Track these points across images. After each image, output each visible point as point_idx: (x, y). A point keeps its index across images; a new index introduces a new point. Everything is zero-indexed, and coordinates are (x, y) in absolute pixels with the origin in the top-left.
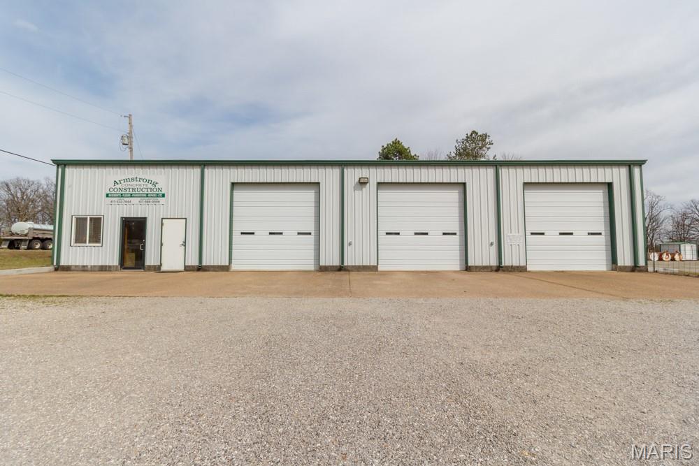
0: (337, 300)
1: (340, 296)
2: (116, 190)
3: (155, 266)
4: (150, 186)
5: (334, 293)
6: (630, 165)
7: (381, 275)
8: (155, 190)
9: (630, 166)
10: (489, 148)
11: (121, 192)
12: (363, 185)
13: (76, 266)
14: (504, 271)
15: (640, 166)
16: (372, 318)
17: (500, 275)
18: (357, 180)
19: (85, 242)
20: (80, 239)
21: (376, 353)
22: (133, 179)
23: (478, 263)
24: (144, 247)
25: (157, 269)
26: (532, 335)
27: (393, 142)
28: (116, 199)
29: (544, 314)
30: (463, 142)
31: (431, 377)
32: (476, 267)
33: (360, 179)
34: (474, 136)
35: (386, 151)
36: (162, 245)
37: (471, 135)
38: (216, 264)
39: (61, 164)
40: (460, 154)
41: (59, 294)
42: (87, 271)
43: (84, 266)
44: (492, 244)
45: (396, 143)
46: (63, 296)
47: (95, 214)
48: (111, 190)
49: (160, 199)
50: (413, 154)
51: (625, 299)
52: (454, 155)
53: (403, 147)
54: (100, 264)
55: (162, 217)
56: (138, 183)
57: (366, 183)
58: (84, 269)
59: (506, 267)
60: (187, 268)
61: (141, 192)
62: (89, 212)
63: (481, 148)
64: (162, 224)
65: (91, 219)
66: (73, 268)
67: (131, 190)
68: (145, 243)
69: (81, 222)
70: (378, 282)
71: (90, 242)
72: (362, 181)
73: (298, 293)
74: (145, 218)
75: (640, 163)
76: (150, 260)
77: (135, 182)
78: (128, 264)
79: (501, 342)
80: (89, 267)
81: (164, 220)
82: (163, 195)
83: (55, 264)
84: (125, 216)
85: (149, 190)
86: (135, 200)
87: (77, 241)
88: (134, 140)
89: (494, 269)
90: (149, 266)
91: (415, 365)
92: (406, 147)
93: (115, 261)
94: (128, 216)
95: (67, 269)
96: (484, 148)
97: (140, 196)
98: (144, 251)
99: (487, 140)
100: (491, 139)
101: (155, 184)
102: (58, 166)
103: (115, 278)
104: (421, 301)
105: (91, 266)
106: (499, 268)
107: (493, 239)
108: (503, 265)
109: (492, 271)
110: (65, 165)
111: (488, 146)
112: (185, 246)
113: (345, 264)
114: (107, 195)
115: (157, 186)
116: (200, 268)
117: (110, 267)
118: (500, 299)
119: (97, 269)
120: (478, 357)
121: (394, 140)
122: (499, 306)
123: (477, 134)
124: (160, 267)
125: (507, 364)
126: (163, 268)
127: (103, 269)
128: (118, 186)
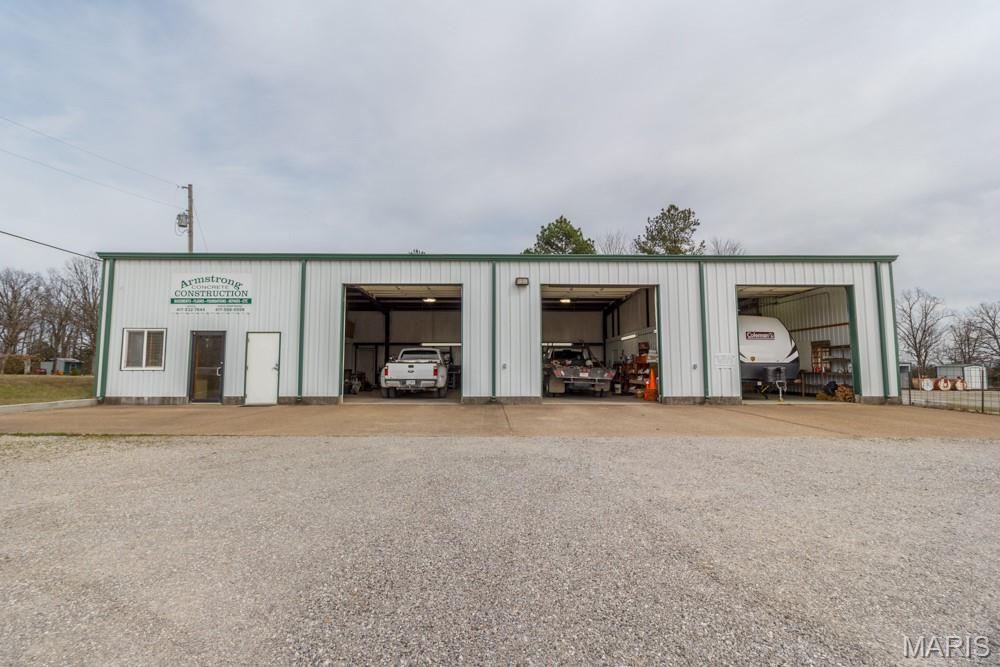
0: (497, 439)
1: (498, 434)
2: (184, 294)
3: (237, 398)
4: (231, 288)
5: (490, 431)
6: (875, 261)
7: (547, 409)
8: (238, 294)
9: (875, 263)
10: (694, 230)
11: (191, 297)
12: (521, 288)
13: (128, 398)
14: (711, 404)
15: (890, 263)
16: (545, 458)
17: (706, 410)
18: (513, 280)
19: (141, 365)
20: (133, 360)
21: (555, 491)
22: (208, 279)
23: (677, 393)
24: (222, 371)
25: (240, 401)
26: (733, 474)
27: (557, 221)
28: (184, 306)
29: (752, 454)
30: (657, 222)
31: (618, 512)
32: (674, 398)
33: (517, 279)
34: (672, 212)
35: (547, 233)
36: (246, 368)
37: (669, 211)
38: (320, 395)
39: (111, 258)
40: (653, 239)
41: (139, 433)
42: (143, 404)
43: (138, 398)
44: (695, 367)
45: (562, 221)
46: (145, 435)
47: (154, 325)
48: (178, 293)
49: (244, 306)
50: (585, 239)
51: (856, 437)
52: (643, 239)
53: (571, 227)
54: (161, 395)
55: (246, 330)
56: (216, 284)
57: (525, 285)
58: (139, 402)
59: (715, 398)
60: (282, 401)
61: (219, 297)
62: (146, 323)
63: (682, 230)
64: (247, 340)
65: (149, 333)
66: (123, 401)
67: (205, 294)
68: (223, 366)
69: (134, 336)
70: (544, 418)
71: (147, 365)
72: (520, 282)
73: (443, 431)
74: (224, 332)
75: (890, 260)
76: (231, 389)
77: (211, 283)
78: (199, 394)
79: (695, 482)
80: (146, 399)
81: (250, 335)
82: (249, 301)
83: (98, 395)
84: (196, 329)
85: (230, 294)
86: (210, 308)
87: (129, 364)
88: (194, 220)
89: (698, 401)
90: (229, 398)
91: (600, 502)
92: (576, 228)
93: (180, 390)
94: (200, 329)
95: (115, 402)
96: (687, 231)
97: (218, 302)
98: (222, 376)
99: (692, 219)
100: (696, 217)
101: (238, 285)
102: (105, 260)
103: (191, 414)
104: (602, 439)
105: (149, 398)
106: (705, 401)
107: (697, 360)
108: (710, 395)
109: (695, 403)
110: (115, 260)
111: (692, 227)
112: (279, 370)
113: (498, 395)
114: (172, 301)
115: (242, 288)
116: (300, 401)
117: (174, 398)
118: (701, 438)
119: (156, 402)
120: (669, 495)
121: (558, 218)
122: (699, 446)
123: (677, 209)
124: (243, 399)
125: (699, 502)
126: (248, 401)
127: (165, 401)
128: (186, 289)
